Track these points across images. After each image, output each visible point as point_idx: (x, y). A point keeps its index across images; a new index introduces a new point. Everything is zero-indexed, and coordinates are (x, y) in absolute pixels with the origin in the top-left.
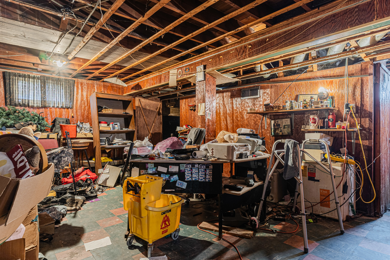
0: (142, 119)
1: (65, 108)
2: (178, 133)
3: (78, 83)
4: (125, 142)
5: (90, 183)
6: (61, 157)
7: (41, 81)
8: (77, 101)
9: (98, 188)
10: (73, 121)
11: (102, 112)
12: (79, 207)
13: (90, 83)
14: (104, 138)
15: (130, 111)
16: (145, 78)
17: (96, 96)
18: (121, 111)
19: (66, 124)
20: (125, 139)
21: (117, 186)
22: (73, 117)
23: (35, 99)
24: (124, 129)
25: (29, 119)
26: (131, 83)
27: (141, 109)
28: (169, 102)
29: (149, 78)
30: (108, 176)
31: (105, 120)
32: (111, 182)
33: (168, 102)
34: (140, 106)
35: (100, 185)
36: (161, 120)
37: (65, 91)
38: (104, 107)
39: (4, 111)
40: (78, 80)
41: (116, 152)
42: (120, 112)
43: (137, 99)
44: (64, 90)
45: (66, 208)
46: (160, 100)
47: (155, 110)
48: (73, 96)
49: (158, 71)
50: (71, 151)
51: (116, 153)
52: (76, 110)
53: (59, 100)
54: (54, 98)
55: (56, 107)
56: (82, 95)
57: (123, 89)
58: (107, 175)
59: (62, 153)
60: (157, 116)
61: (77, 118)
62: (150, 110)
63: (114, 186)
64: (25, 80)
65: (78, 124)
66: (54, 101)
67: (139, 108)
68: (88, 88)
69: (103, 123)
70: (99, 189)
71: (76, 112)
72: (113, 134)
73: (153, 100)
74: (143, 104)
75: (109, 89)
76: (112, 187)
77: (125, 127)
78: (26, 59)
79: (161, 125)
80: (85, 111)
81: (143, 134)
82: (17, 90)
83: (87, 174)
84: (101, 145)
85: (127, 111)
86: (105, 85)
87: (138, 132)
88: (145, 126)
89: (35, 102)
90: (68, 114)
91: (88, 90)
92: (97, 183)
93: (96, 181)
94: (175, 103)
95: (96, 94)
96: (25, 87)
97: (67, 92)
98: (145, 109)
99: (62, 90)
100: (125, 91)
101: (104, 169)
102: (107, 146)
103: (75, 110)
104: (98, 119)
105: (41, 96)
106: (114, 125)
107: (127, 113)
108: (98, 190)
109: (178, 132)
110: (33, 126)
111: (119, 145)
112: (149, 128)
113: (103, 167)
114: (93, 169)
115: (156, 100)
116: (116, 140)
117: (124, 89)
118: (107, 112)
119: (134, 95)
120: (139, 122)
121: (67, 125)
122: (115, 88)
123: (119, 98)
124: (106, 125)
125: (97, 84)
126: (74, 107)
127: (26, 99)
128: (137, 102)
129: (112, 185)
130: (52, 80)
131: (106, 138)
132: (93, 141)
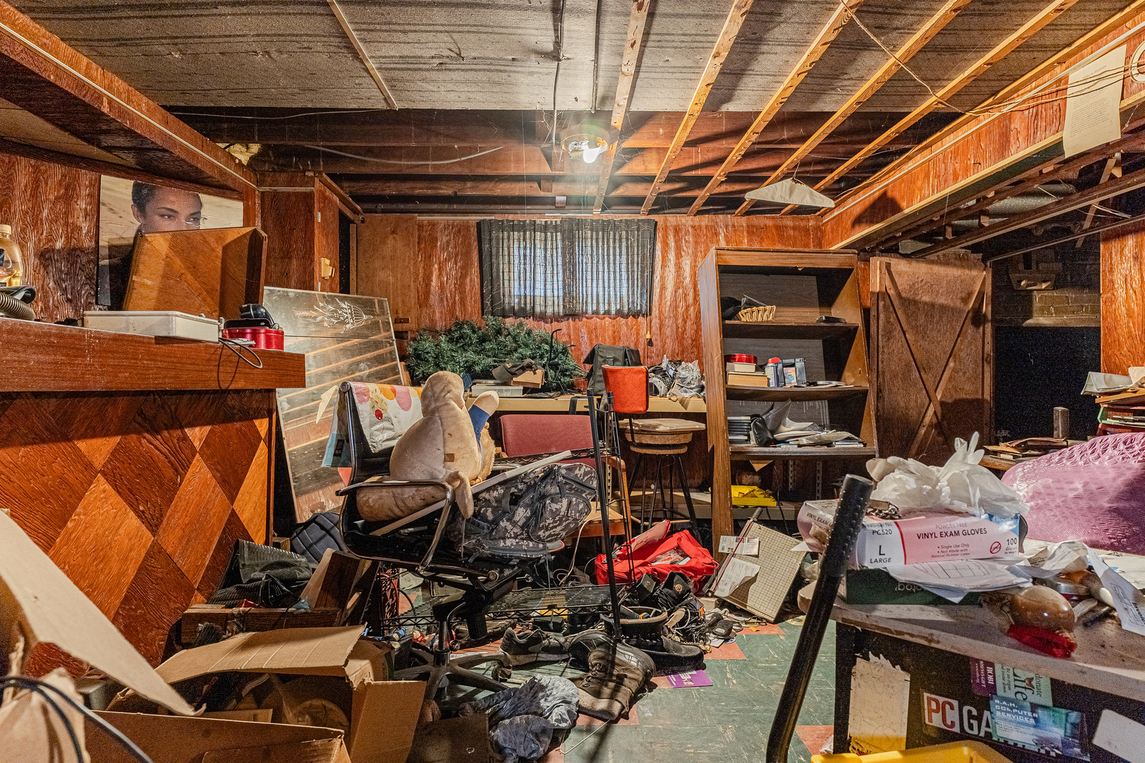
0: (897, 345)
1: (626, 317)
2: (1098, 407)
3: (666, 229)
4: (827, 434)
5: (683, 594)
6: (543, 497)
7: (563, 236)
8: (663, 288)
9: (716, 614)
10: (651, 358)
11: (740, 319)
12: (623, 708)
13: (703, 224)
14: (743, 418)
15: (846, 312)
16: (917, 160)
17: (717, 262)
18: (812, 315)
19: (625, 365)
20: (827, 422)
21: (789, 621)
22: (650, 343)
23: (549, 293)
24: (824, 385)
25: (529, 353)
26: (850, 200)
27: (896, 302)
28: (1028, 266)
29: (936, 156)
30: (751, 569)
31: (751, 348)
32: (765, 601)
33: (1021, 266)
34: (891, 292)
35: (722, 603)
36: (989, 348)
37: (628, 260)
38: (744, 300)
39: (474, 332)
40: (666, 220)
41: (791, 469)
42: (810, 316)
43: (877, 262)
44: (624, 257)
45: (574, 700)
46: (984, 260)
47: (958, 304)
48: (652, 273)
49: (991, 100)
50: (586, 474)
51: (791, 475)
52: (660, 318)
53: (612, 289)
54: (598, 284)
55: (602, 312)
56: (679, 267)
57: (821, 230)
58: (749, 564)
59: (549, 480)
60: (970, 330)
61: (663, 346)
62: (933, 305)
63: (774, 615)
64: (525, 240)
65: (664, 366)
66: (598, 295)
67: (884, 299)
68: (696, 243)
69: (741, 360)
70: (718, 620)
71: (661, 326)
72: (780, 403)
73: (946, 263)
74: (902, 283)
75: (768, 238)
76: (768, 621)
77: (827, 374)
78: (512, 165)
79: (987, 369)
80: (689, 323)
81: (902, 404)
82: (506, 270)
83: (678, 549)
84: (732, 442)
85: (835, 312)
86: (753, 226)
87: (879, 397)
88: (909, 371)
89: (550, 303)
90: (638, 334)
91: (696, 249)
92: (713, 593)
93: (707, 585)
94: (1058, 266)
95: (717, 255)
96: (525, 259)
97: (633, 263)
98: (910, 304)
99: (618, 257)
100: (829, 236)
101: (742, 540)
102: (753, 447)
103: (655, 321)
104: (724, 347)
105: (564, 281)
106: (780, 366)
107: (837, 320)
108: (712, 626)
109: (1097, 401)
110: (535, 373)
111: (800, 446)
112: (929, 378)
113: (737, 528)
114: (704, 533)
115: (961, 261)
116: (790, 428)
117: (823, 233)
118: (755, 319)
119: (865, 249)
120: (886, 356)
121: (627, 367)
122: (791, 232)
123: (800, 261)
124: (751, 368)
125: (727, 227)
126: (655, 312)
127: (528, 294)
128: (877, 275)
129: (768, 612)
130: (592, 230)
131: (752, 416)
132: (703, 426)
